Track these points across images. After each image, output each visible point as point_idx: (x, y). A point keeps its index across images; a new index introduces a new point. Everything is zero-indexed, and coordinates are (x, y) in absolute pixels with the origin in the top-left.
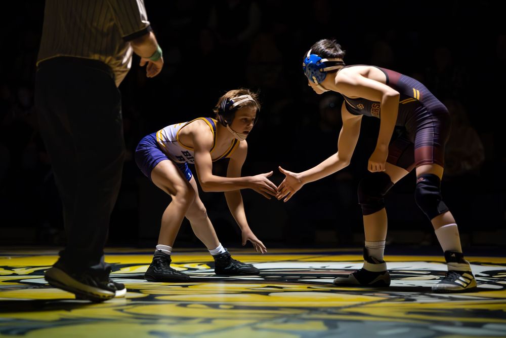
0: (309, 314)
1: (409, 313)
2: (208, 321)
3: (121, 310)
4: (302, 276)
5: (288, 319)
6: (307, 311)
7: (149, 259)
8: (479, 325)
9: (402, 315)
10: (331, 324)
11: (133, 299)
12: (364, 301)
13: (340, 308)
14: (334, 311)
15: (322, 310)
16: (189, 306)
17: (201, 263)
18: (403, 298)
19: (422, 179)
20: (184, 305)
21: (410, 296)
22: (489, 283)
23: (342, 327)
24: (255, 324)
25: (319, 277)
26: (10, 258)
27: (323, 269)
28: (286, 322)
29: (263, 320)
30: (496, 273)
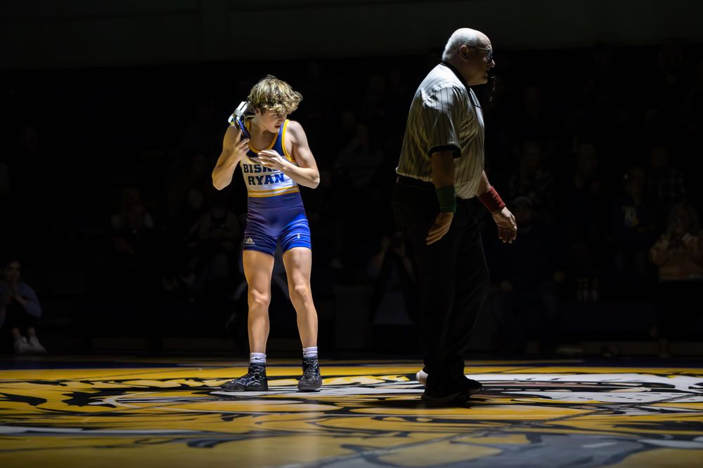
0: (511, 427)
1: (618, 426)
2: (404, 434)
3: (313, 423)
4: (506, 388)
5: (489, 432)
8: (690, 438)
9: (610, 428)
10: (534, 438)
11: (327, 412)
12: (570, 414)
13: (545, 421)
14: (537, 424)
15: (526, 423)
16: (384, 419)
17: (400, 375)
18: (611, 411)
20: (380, 418)
21: (618, 409)
23: (545, 440)
24: (453, 437)
25: (524, 389)
26: (200, 369)
27: (529, 381)
28: (486, 435)
29: (463, 434)
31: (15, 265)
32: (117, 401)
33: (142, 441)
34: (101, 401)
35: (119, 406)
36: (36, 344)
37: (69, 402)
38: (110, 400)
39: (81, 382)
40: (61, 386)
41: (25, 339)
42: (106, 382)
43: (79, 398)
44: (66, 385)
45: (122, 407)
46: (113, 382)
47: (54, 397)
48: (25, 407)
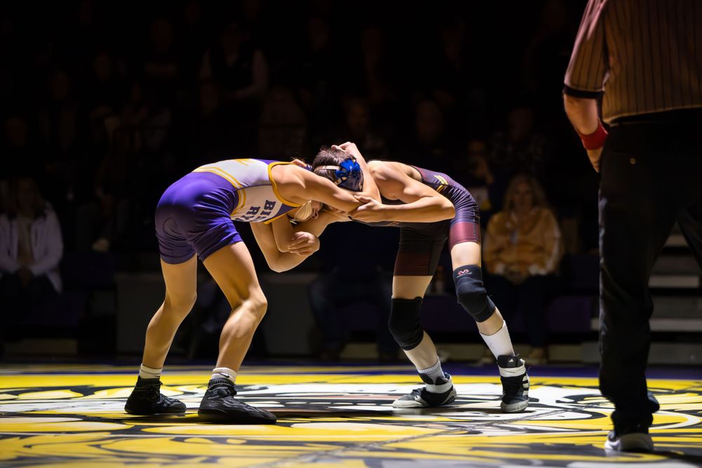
0: (344, 450)
1: (474, 449)
2: (212, 459)
3: (98, 446)
4: (332, 402)
5: (318, 457)
6: (342, 447)
7: (132, 380)
9: (466, 452)
10: (374, 463)
11: (113, 432)
12: (415, 434)
13: (384, 443)
14: (377, 447)
15: (362, 445)
16: (186, 440)
17: (200, 385)
18: (465, 430)
19: (468, 271)
20: (180, 439)
21: (473, 427)
22: (574, 410)
24: (273, 463)
25: (355, 403)
28: (314, 461)
29: (285, 459)
30: (581, 398)
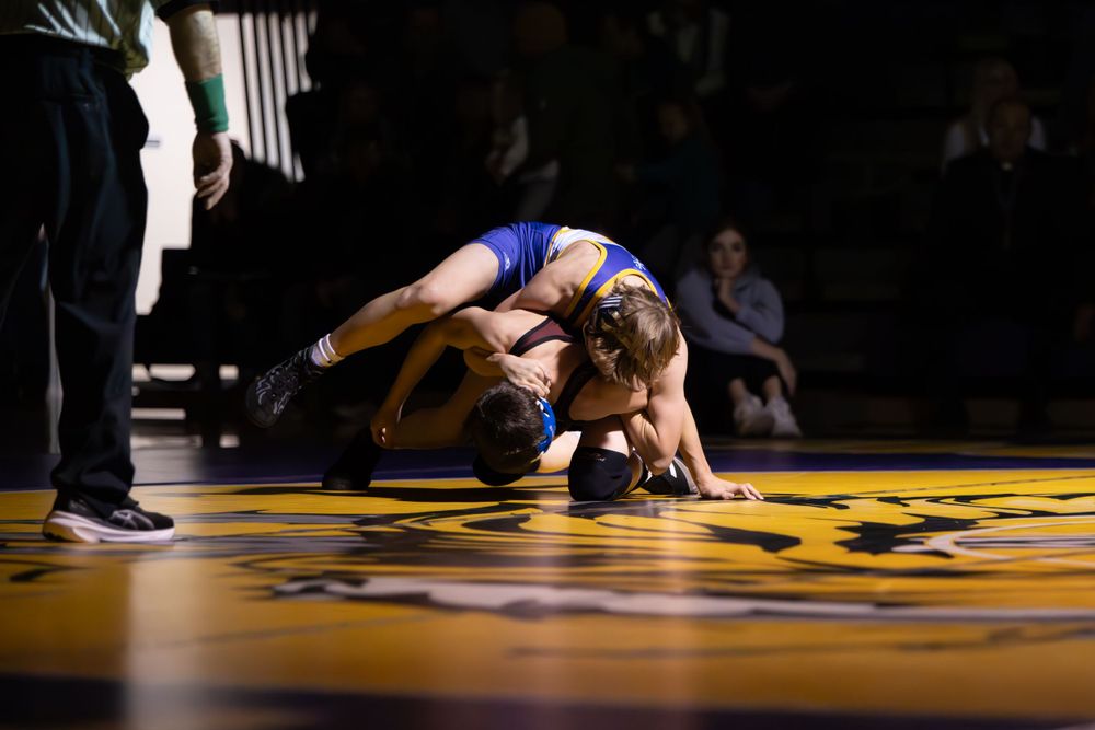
31: (729, 237)
32: (958, 543)
33: (1005, 634)
34: (922, 543)
35: (962, 556)
36: (781, 414)
37: (851, 546)
38: (941, 540)
39: (881, 499)
40: (834, 509)
41: (757, 401)
42: (936, 500)
43: (875, 537)
44: (846, 507)
45: (965, 558)
46: (951, 501)
47: (819, 534)
48: (752, 556)
